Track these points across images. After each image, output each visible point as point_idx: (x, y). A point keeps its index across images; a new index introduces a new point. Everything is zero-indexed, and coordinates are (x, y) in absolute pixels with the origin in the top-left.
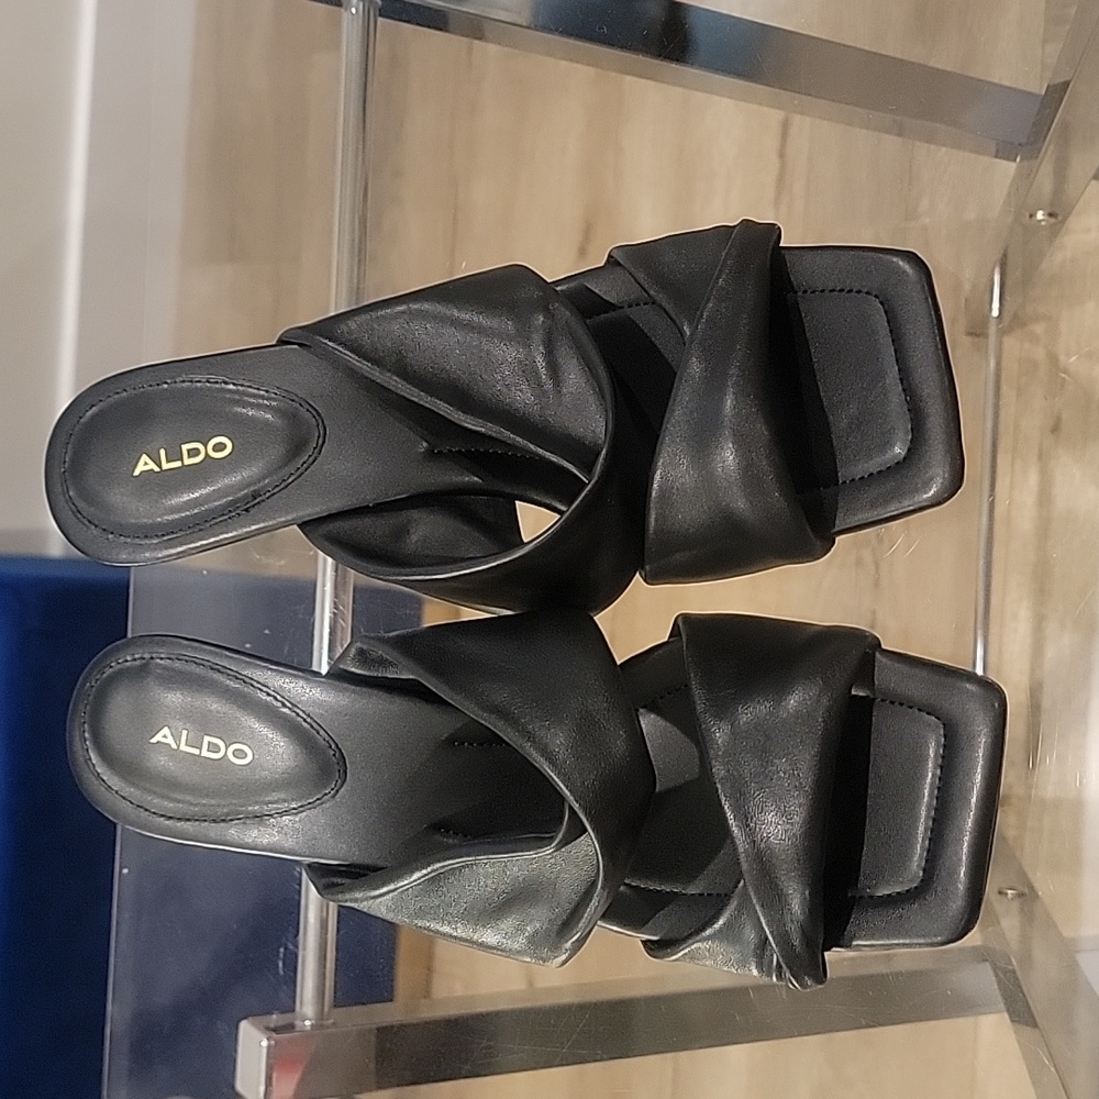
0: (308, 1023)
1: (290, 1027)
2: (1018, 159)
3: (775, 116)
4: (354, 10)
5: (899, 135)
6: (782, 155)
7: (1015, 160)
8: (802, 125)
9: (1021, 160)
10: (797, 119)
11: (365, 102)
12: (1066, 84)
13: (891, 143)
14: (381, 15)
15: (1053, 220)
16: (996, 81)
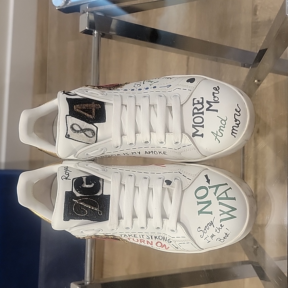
0: (88, 283)
1: (84, 284)
2: (250, 68)
3: (185, 57)
4: (95, 36)
5: (217, 61)
6: (187, 65)
7: (249, 68)
8: (192, 59)
9: (251, 68)
10: (191, 58)
11: (98, 53)
12: (266, 49)
13: (214, 63)
14: (102, 37)
15: (259, 82)
16: (240, 48)
